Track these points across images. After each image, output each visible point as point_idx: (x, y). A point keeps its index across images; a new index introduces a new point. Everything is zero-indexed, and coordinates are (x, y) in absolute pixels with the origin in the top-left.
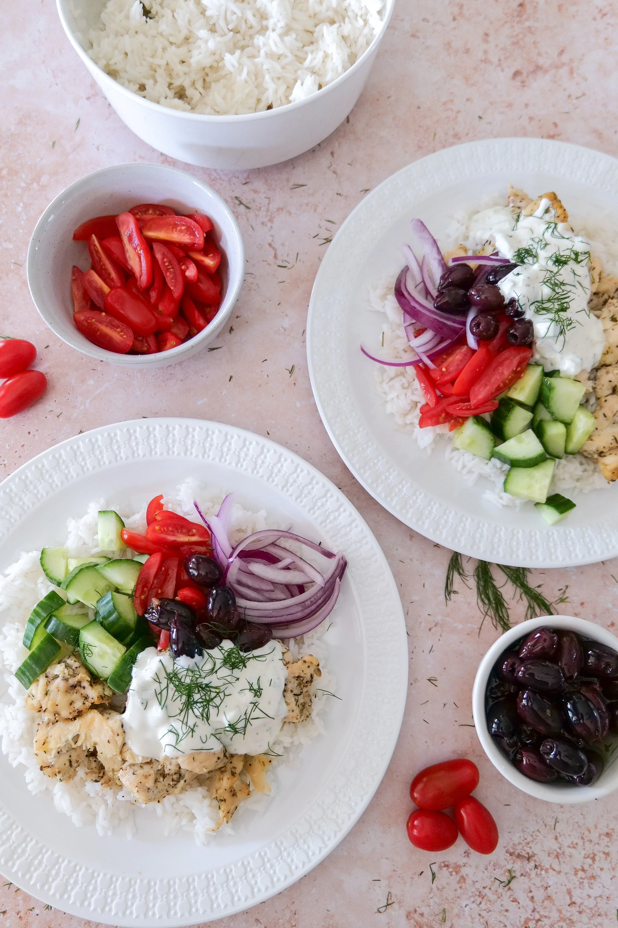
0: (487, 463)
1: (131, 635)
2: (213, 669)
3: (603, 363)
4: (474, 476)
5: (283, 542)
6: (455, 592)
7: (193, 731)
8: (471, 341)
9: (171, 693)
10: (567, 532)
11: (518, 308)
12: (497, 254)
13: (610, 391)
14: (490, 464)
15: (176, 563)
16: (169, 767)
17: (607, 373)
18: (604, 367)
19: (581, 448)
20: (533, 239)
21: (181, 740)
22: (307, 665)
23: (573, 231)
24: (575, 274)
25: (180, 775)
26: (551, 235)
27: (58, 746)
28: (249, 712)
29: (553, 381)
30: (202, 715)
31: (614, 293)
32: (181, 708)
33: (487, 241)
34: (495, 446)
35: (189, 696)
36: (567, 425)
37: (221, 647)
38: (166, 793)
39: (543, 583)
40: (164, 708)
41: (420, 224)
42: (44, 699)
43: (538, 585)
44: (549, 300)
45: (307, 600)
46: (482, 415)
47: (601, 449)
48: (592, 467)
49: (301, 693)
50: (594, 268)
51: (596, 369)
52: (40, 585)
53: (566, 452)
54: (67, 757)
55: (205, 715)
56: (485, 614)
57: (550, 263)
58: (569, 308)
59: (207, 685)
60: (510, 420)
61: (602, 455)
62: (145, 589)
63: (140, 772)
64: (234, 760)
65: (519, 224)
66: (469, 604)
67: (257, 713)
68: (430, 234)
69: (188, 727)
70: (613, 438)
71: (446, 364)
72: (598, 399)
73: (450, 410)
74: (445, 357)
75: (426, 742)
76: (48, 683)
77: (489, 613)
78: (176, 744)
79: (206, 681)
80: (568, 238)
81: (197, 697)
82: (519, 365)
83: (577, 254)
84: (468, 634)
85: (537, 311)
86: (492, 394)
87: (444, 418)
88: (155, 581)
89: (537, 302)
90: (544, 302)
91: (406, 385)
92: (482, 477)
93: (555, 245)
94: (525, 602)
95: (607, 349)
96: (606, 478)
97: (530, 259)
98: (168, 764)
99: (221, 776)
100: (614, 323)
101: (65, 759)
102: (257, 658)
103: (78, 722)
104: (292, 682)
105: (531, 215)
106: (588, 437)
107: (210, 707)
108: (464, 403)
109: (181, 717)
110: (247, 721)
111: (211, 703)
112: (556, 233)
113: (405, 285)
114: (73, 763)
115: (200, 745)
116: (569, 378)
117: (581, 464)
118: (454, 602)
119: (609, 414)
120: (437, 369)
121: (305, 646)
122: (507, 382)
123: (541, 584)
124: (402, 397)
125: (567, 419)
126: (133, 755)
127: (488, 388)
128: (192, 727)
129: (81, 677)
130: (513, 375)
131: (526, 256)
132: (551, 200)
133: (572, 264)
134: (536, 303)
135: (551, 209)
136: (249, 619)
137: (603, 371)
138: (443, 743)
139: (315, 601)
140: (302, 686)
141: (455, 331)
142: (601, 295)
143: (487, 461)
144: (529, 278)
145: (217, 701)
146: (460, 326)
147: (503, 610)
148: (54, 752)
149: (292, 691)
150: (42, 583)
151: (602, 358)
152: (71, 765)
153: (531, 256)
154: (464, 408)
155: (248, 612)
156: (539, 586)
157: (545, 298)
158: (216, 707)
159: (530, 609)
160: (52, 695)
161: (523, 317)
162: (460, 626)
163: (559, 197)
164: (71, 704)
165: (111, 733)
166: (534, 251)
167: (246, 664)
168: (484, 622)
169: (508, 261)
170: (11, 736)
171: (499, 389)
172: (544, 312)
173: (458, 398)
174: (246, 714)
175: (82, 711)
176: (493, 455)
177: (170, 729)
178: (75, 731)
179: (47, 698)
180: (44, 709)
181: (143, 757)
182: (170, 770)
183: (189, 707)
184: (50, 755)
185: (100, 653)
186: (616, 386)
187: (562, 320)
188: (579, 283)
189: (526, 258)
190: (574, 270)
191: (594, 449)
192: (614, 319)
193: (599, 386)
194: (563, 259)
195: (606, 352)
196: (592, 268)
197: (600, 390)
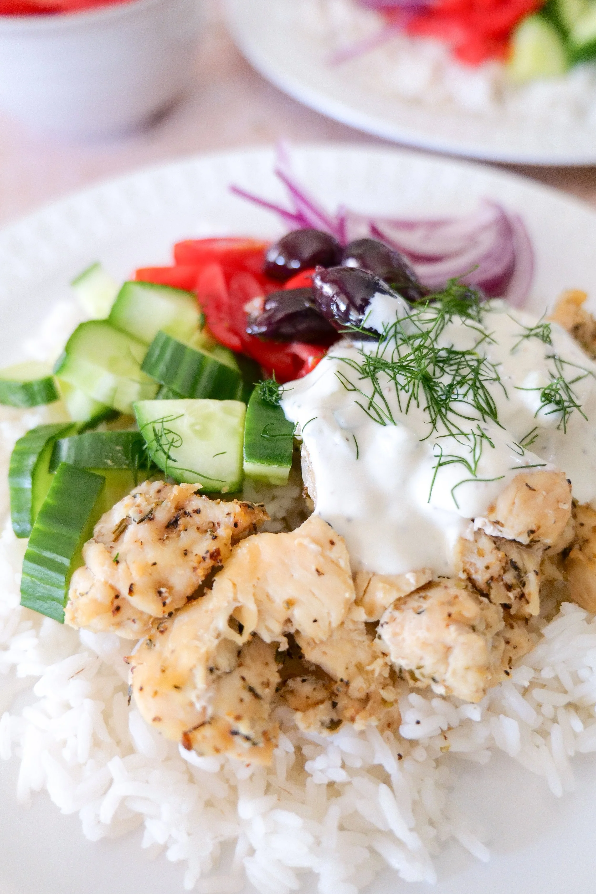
7: (485, 437)
9: (391, 396)
21: (476, 463)
25: (517, 567)
28: (555, 373)
30: (479, 408)
32: (428, 419)
38: (509, 647)
42: (116, 571)
54: (239, 683)
55: (484, 407)
59: (450, 351)
63: (427, 604)
64: (584, 518)
69: (471, 437)
76: (110, 548)
78: (474, 473)
79: (441, 345)
98: (474, 558)
101: (235, 685)
107: (485, 385)
109: (442, 432)
111: (480, 378)
114: (259, 690)
115: (520, 459)
126: (389, 582)
128: (477, 433)
129: (180, 492)
145: (488, 373)
152: (256, 696)
158: (493, 380)
160: (131, 557)
164: (186, 554)
165: (313, 547)
175: (218, 556)
177: (436, 464)
178: (226, 604)
179: (122, 566)
180: (124, 591)
181: (415, 571)
182: (487, 568)
183: (443, 410)
184: (195, 687)
185: (197, 428)
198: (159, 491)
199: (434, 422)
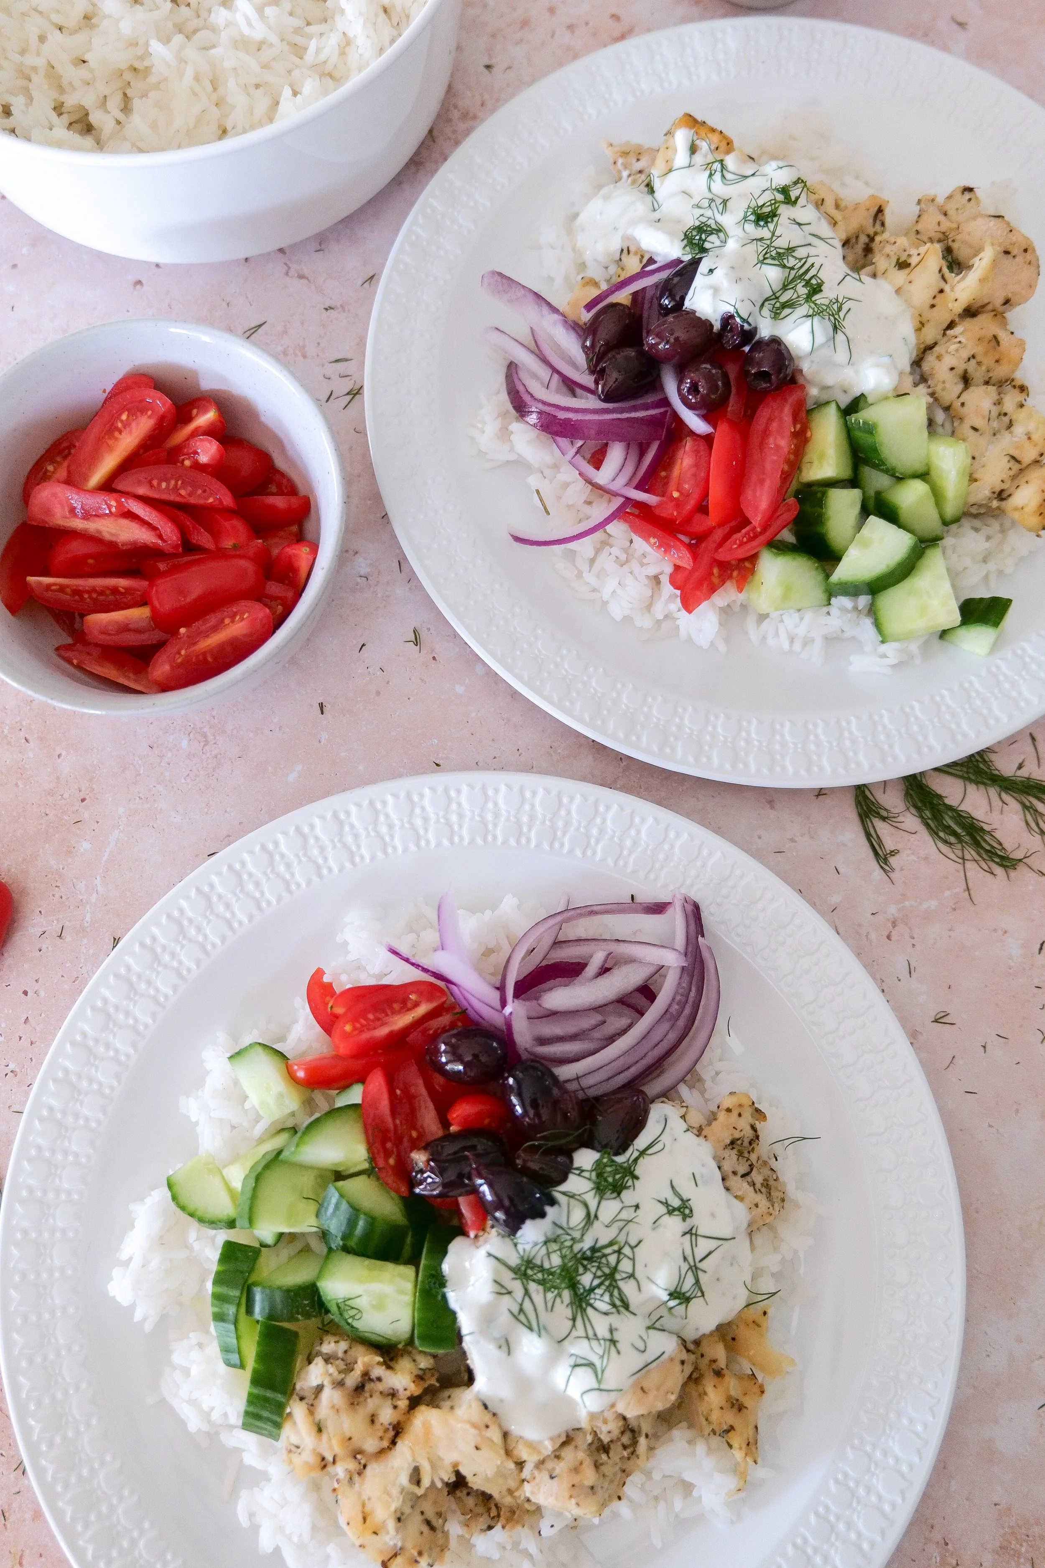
0: (828, 613)
1: (409, 1240)
2: (588, 1214)
3: (922, 346)
4: (818, 643)
5: (572, 932)
6: (893, 853)
7: (613, 1342)
8: (695, 422)
9: (538, 1298)
10: (1019, 652)
11: (742, 326)
12: (651, 261)
13: (961, 386)
14: (834, 610)
15: (414, 1069)
16: (605, 1428)
17: (939, 358)
18: (928, 352)
19: (965, 503)
20: (697, 207)
21: (603, 1371)
22: (735, 1114)
23: (753, 159)
24: (799, 224)
25: (632, 1431)
26: (724, 184)
27: (393, 1509)
28: (688, 1252)
29: (862, 416)
30: (614, 1305)
31: (874, 225)
32: (570, 1315)
33: (622, 250)
34: (828, 576)
35: (573, 1286)
36: (924, 475)
37: (577, 1169)
38: (623, 1475)
39: (1022, 757)
40: (543, 1332)
41: (498, 278)
42: (320, 1440)
43: (1016, 765)
44: (785, 288)
45: (670, 1005)
46: (778, 537)
47: (999, 488)
48: (995, 525)
49: (751, 1166)
50: (823, 200)
51: (917, 363)
52: (197, 1246)
53: (946, 523)
54: (419, 1518)
55: (618, 1303)
56: (960, 861)
57: (750, 228)
58: (823, 282)
59: (593, 1249)
60: (828, 519)
61: (1004, 495)
62: (389, 1145)
63: (560, 1467)
64: (705, 1348)
65: (658, 195)
66: (926, 859)
67: (704, 1246)
68: (524, 287)
69: (602, 1342)
70: (1008, 458)
71: (673, 484)
72: (947, 409)
73: (723, 555)
74: (663, 474)
75: (990, 1126)
76: (311, 1409)
77: (967, 856)
78: (599, 1382)
79: (587, 1244)
80: (753, 175)
81: (586, 1280)
82: (795, 418)
83: (784, 191)
84: (954, 910)
85: (776, 315)
86: (779, 490)
87: (720, 576)
88: (398, 1122)
89: (767, 300)
90: (778, 294)
91: (623, 557)
92: (832, 640)
93: (740, 195)
94: (1013, 805)
95: (919, 318)
96: (1030, 530)
97: (713, 238)
98: (600, 1424)
99: (700, 1389)
100: (907, 271)
101: (415, 1524)
102: (649, 1152)
103: (403, 1445)
104: (726, 1156)
105: (670, 171)
106: (968, 478)
107: (621, 1284)
108: (739, 531)
109: (580, 1331)
110: (694, 1269)
111: (618, 1276)
112: (729, 176)
113: (529, 393)
114: (434, 1523)
115: (639, 1361)
116: (886, 398)
117: (977, 530)
118: (902, 870)
119: (979, 423)
120: (664, 499)
121: (708, 1084)
122: (791, 456)
123: (1020, 761)
124: (629, 580)
125: (918, 467)
126: (532, 1446)
127: (767, 484)
128: (608, 1336)
129: (364, 1364)
130: (795, 441)
131: (703, 236)
132: (691, 128)
133: (785, 211)
134: (766, 303)
135: (698, 142)
136: (592, 1093)
137: (930, 358)
138: (1017, 1111)
139: (684, 999)
140: (746, 1155)
141: (657, 422)
142: (855, 240)
143: (826, 609)
144: (732, 268)
145: (625, 1266)
146: (662, 410)
147: (987, 838)
148: (391, 1524)
149: (735, 1173)
150: (198, 1239)
151: (918, 338)
152: (432, 1528)
153: (712, 233)
154: (745, 539)
155: (586, 1082)
156: (1020, 767)
157: (777, 286)
158: (629, 1277)
159: (1027, 812)
160: (330, 1427)
161: (757, 337)
162: (933, 904)
163: (699, 118)
164: (373, 1421)
165: (473, 1431)
166: (711, 222)
167: (637, 1173)
168: (968, 874)
169: (679, 261)
170: (295, 1539)
171: (786, 477)
172: (787, 311)
173: (726, 529)
174: (685, 1259)
175: (399, 1423)
176: (831, 592)
177: (572, 1363)
178: (407, 1465)
179: (325, 1437)
180: (330, 1458)
181: (552, 1439)
182: (609, 1432)
183: (584, 1305)
184: (388, 1533)
185: (374, 1303)
186: (966, 371)
187: (825, 308)
188: (814, 235)
189: (704, 241)
190: (794, 220)
191: (987, 493)
192: (903, 265)
193: (938, 389)
194: (767, 210)
195: (920, 325)
196: (820, 202)
197: (944, 393)
198: (346, 1352)
199: (574, 1319)
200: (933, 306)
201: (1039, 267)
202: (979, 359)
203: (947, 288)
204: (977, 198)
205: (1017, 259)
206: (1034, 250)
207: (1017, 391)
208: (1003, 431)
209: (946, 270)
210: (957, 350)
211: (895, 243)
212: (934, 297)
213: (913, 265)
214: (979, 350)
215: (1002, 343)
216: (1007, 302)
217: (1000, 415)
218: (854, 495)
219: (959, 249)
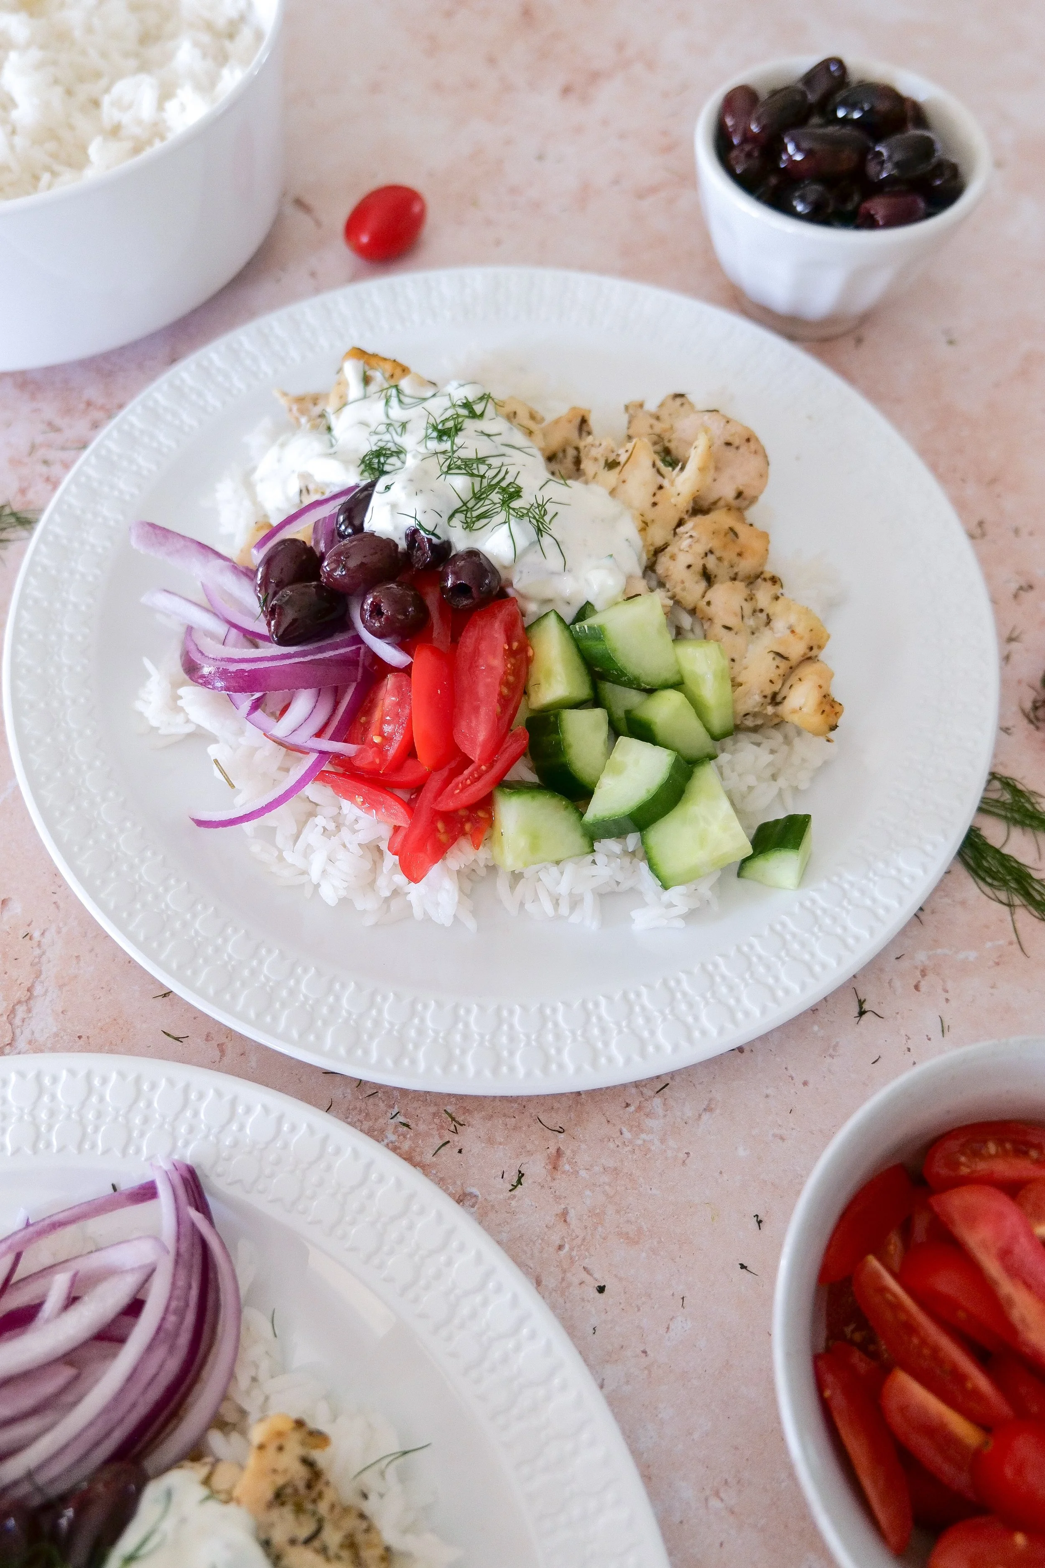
0: (594, 862)
3: (652, 548)
4: (589, 901)
8: (391, 654)
10: (835, 879)
11: (430, 540)
13: (703, 584)
14: (600, 858)
17: (673, 557)
18: (660, 554)
19: (735, 714)
20: (376, 433)
23: (434, 383)
24: (489, 436)
26: (401, 407)
29: (591, 624)
31: (580, 436)
33: (301, 491)
34: (582, 815)
36: (678, 685)
41: (151, 529)
44: (477, 498)
46: (512, 773)
47: (769, 692)
48: (777, 737)
50: (515, 413)
51: (650, 568)
53: (715, 738)
57: (433, 445)
58: (521, 489)
60: (570, 746)
61: (779, 699)
65: (336, 432)
68: (183, 537)
70: (772, 655)
71: (373, 729)
72: (693, 612)
73: (447, 804)
74: (363, 719)
80: (434, 395)
82: (509, 638)
83: (467, 405)
85: (468, 526)
86: (499, 718)
87: (448, 832)
89: (457, 511)
90: (470, 505)
91: (331, 826)
92: (605, 895)
93: (419, 417)
95: (641, 519)
96: (817, 734)
97: (393, 460)
100: (617, 470)
105: (345, 404)
106: (729, 683)
108: (462, 773)
112: (406, 400)
113: (201, 652)
116: (617, 604)
117: (758, 745)
119: (732, 621)
120: (363, 747)
122: (511, 679)
124: (341, 855)
125: (669, 675)
127: (483, 710)
130: (513, 660)
131: (382, 460)
132: (359, 359)
133: (470, 425)
134: (457, 515)
135: (370, 373)
137: (663, 560)
141: (348, 662)
142: (560, 455)
143: (590, 858)
144: (411, 480)
146: (354, 648)
151: (644, 539)
153: (392, 456)
154: (469, 782)
157: (466, 495)
161: (452, 552)
163: (369, 350)
166: (390, 445)
169: (355, 487)
171: (506, 703)
172: (483, 521)
173: (445, 772)
176: (591, 836)
186: (704, 568)
187: (525, 511)
188: (506, 445)
189: (383, 464)
190: (482, 432)
191: (757, 698)
192: (612, 465)
193: (678, 589)
194: (450, 424)
195: (644, 525)
196: (512, 415)
197: (685, 594)
200: (655, 504)
201: (766, 456)
202: (718, 553)
203: (666, 483)
204: (690, 403)
205: (741, 450)
206: (757, 440)
207: (769, 583)
208: (762, 629)
209: (660, 464)
210: (690, 546)
211: (600, 445)
212: (654, 495)
213: (622, 463)
214: (715, 544)
215: (740, 534)
216: (739, 495)
217: (754, 611)
218: (598, 715)
219: (677, 448)
